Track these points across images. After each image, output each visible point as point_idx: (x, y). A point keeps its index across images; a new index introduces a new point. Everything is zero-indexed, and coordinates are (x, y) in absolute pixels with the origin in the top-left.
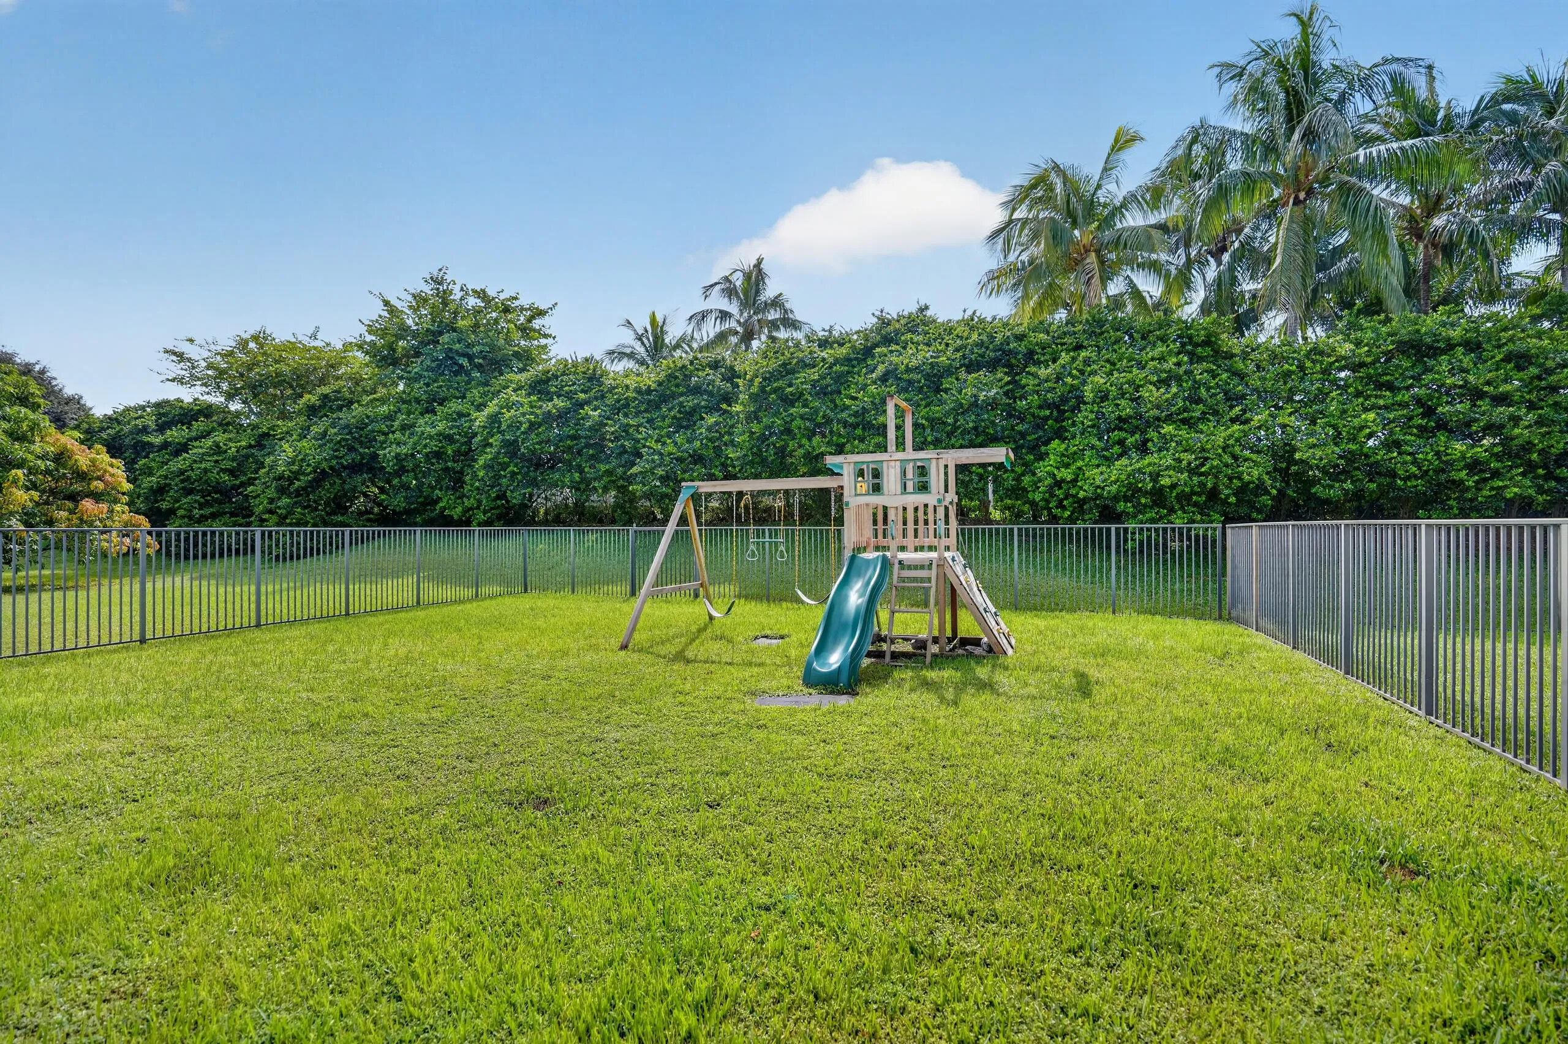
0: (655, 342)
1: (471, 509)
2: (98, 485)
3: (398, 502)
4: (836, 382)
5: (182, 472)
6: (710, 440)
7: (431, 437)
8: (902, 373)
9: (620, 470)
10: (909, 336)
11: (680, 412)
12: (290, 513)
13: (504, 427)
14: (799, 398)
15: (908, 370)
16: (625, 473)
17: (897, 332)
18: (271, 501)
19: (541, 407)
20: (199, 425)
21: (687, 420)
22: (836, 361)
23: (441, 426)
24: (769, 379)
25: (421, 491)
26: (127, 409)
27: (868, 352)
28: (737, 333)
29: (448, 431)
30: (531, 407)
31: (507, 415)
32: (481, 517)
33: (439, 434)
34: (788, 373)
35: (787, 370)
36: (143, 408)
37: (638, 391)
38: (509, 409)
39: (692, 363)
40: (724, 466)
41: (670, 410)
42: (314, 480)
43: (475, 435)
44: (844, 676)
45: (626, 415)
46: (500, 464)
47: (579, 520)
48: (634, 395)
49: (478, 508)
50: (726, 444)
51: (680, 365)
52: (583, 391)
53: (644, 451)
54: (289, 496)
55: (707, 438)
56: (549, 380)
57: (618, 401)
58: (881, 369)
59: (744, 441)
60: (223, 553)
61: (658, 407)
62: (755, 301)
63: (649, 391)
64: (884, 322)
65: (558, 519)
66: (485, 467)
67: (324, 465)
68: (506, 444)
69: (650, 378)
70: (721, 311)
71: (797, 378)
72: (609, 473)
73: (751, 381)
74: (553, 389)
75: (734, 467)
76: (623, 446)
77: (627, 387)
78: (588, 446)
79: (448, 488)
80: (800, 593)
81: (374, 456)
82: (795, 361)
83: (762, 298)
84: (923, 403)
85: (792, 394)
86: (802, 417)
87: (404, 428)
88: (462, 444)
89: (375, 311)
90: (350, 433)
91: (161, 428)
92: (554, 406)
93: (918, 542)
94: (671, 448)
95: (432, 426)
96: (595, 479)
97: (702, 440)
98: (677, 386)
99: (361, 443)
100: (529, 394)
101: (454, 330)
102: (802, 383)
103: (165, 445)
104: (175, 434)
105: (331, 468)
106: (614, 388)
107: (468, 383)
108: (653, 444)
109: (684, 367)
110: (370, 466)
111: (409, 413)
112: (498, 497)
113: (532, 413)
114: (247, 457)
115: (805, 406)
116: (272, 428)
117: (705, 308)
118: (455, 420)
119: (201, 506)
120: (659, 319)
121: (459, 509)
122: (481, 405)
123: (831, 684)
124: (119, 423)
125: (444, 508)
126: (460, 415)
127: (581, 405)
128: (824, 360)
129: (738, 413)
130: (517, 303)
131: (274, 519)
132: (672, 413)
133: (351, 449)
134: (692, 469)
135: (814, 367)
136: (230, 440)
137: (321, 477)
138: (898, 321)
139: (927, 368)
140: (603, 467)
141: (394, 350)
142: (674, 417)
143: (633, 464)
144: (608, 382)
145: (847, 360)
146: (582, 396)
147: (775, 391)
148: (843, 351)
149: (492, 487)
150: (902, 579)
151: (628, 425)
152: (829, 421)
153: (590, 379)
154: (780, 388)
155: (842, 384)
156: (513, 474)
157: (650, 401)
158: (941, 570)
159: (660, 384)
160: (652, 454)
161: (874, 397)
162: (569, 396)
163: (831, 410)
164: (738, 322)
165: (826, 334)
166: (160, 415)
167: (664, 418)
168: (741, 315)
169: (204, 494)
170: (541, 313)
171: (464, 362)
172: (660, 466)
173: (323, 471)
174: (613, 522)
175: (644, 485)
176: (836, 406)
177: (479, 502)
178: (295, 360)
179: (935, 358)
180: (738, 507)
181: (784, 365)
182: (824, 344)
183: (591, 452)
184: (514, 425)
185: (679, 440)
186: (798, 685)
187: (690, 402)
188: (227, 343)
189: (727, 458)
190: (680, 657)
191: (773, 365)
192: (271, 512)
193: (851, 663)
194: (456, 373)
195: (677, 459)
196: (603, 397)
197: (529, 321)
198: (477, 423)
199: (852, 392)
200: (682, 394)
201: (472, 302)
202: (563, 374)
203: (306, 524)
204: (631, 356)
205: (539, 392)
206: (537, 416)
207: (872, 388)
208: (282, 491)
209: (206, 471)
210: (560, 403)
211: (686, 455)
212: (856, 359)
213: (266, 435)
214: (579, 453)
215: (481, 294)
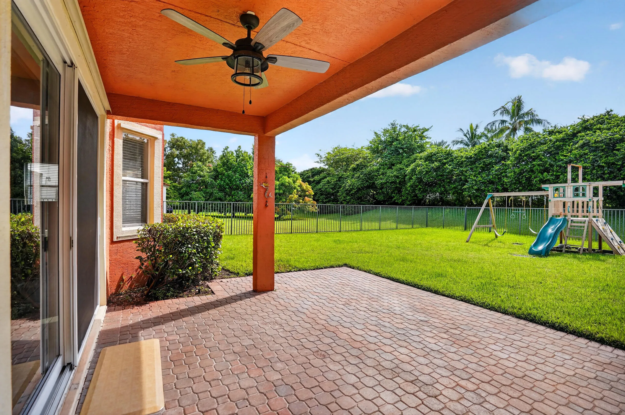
0: (472, 136)
1: (405, 200)
2: (307, 193)
3: (381, 198)
4: (556, 149)
5: (320, 189)
6: (497, 175)
7: (392, 177)
8: (592, 144)
9: (459, 187)
10: (599, 126)
11: (483, 165)
12: (350, 201)
13: (417, 173)
14: (538, 157)
15: (596, 142)
16: (461, 188)
17: (591, 125)
18: (344, 197)
19: (430, 166)
20: (322, 175)
21: (487, 168)
22: (557, 140)
23: (395, 173)
24: (523, 151)
25: (388, 194)
26: (304, 171)
27: (574, 135)
28: (509, 128)
29: (397, 175)
30: (426, 166)
31: (418, 169)
32: (408, 203)
33: (395, 176)
34: (533, 147)
35: (532, 146)
36: (308, 171)
37: (467, 158)
38: (419, 166)
39: (489, 145)
40: (502, 185)
41: (479, 164)
42: (357, 191)
43: (406, 176)
44: (544, 252)
45: (462, 167)
46: (415, 185)
47: (442, 204)
48: (465, 159)
49: (407, 200)
50: (503, 177)
51: (483, 147)
52: (445, 159)
53: (469, 180)
54: (349, 196)
55: (495, 174)
56: (432, 156)
57: (459, 162)
58: (581, 142)
59: (511, 175)
60: (331, 212)
61: (475, 163)
62: (518, 114)
63: (471, 158)
64: (585, 121)
65: (433, 203)
66: (410, 186)
67: (359, 186)
68: (418, 178)
69: (471, 152)
70: (501, 121)
71: (537, 150)
72: (455, 188)
73: (515, 152)
74: (434, 159)
75: (507, 185)
76: (461, 178)
77: (462, 156)
78: (447, 178)
79: (397, 193)
80: (531, 229)
81: (374, 183)
82: (536, 143)
83: (522, 112)
84: (604, 156)
85: (534, 156)
86: (539, 165)
87: (383, 174)
88: (402, 179)
89: (372, 137)
90: (367, 176)
91: (313, 176)
92: (435, 165)
93: (583, 214)
94: (480, 179)
95: (392, 173)
96: (450, 190)
97: (493, 175)
98: (483, 155)
99: (369, 179)
100: (425, 161)
101: (397, 140)
102: (539, 151)
103: (314, 181)
104: (316, 178)
105: (361, 187)
106: (457, 157)
107: (402, 158)
108: (473, 177)
109: (485, 148)
110: (373, 186)
111: (384, 169)
112: (414, 196)
113: (427, 168)
114: (336, 184)
115: (541, 161)
116: (342, 175)
117: (494, 120)
118: (399, 171)
119: (325, 199)
120: (474, 127)
121: (401, 200)
122: (407, 165)
123: (539, 254)
124: (303, 175)
125: (395, 200)
126: (401, 169)
127: (444, 164)
128: (551, 140)
129: (509, 164)
130: (418, 128)
131: (345, 203)
132: (480, 166)
133: (367, 181)
134: (489, 186)
135: (545, 144)
136: (331, 179)
137: (359, 190)
138: (593, 119)
139: (608, 141)
140: (453, 186)
141: (378, 149)
142: (482, 167)
143: (465, 185)
144: (455, 155)
145: (563, 140)
146: (445, 161)
147: (526, 155)
148: (561, 136)
149: (412, 193)
150: (571, 226)
151: (463, 170)
152: (552, 166)
153: (448, 155)
154: (528, 154)
155: (559, 150)
156: (420, 189)
157: (471, 161)
158: (590, 224)
159: (475, 155)
160: (472, 181)
161: (576, 155)
162: (440, 161)
163: (554, 161)
164: (510, 123)
165: (553, 128)
166: (312, 172)
167: (477, 167)
168: (511, 120)
169: (326, 195)
170: (427, 130)
171: (401, 151)
172: (475, 185)
173: (359, 188)
174: (455, 205)
175: (469, 192)
176: (556, 159)
177: (407, 198)
178: (348, 154)
179: (612, 135)
180: (508, 201)
181: (531, 145)
182: (551, 133)
183: (448, 180)
184: (421, 172)
185: (483, 175)
186: (527, 254)
187: (488, 161)
188: (330, 150)
189: (504, 182)
190: (486, 245)
191: (525, 145)
192: (344, 200)
193: (547, 249)
194: (398, 154)
195: (482, 183)
196: (452, 161)
197: (422, 133)
198: (407, 172)
199: (565, 153)
200: (485, 158)
201: (403, 129)
202: (437, 154)
203: (354, 204)
204: (461, 142)
205: (429, 160)
206: (429, 169)
207: (574, 152)
208: (347, 194)
209: (326, 188)
210: (437, 164)
211: (486, 181)
212: (568, 138)
213: (341, 177)
214: (443, 181)
215: (407, 127)
